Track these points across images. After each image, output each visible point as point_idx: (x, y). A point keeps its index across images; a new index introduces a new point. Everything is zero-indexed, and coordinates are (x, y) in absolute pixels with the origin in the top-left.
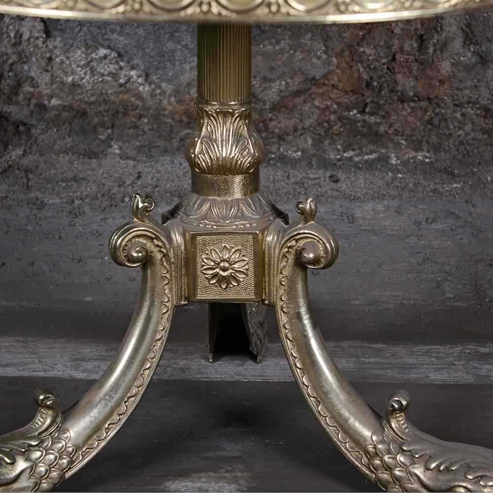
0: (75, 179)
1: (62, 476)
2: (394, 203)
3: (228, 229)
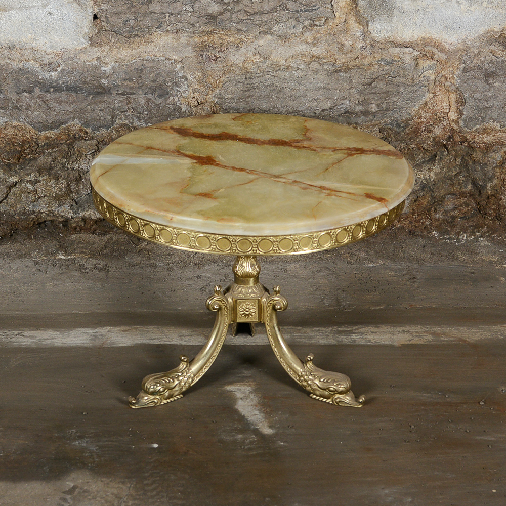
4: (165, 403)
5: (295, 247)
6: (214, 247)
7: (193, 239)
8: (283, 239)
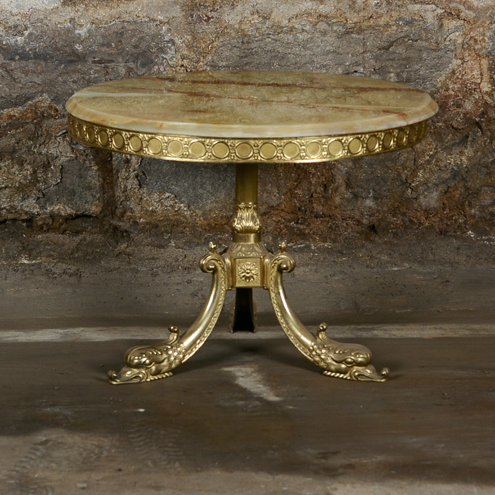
0: (153, 258)
1: (181, 361)
2: (314, 268)
3: (250, 256)
4: (151, 380)
5: (302, 154)
6: (210, 154)
7: (186, 146)
8: (288, 143)
